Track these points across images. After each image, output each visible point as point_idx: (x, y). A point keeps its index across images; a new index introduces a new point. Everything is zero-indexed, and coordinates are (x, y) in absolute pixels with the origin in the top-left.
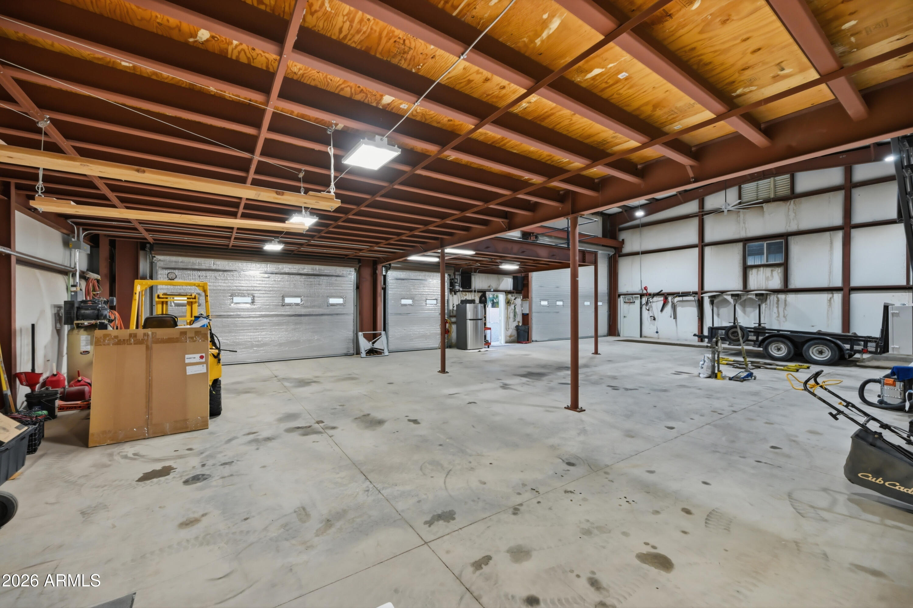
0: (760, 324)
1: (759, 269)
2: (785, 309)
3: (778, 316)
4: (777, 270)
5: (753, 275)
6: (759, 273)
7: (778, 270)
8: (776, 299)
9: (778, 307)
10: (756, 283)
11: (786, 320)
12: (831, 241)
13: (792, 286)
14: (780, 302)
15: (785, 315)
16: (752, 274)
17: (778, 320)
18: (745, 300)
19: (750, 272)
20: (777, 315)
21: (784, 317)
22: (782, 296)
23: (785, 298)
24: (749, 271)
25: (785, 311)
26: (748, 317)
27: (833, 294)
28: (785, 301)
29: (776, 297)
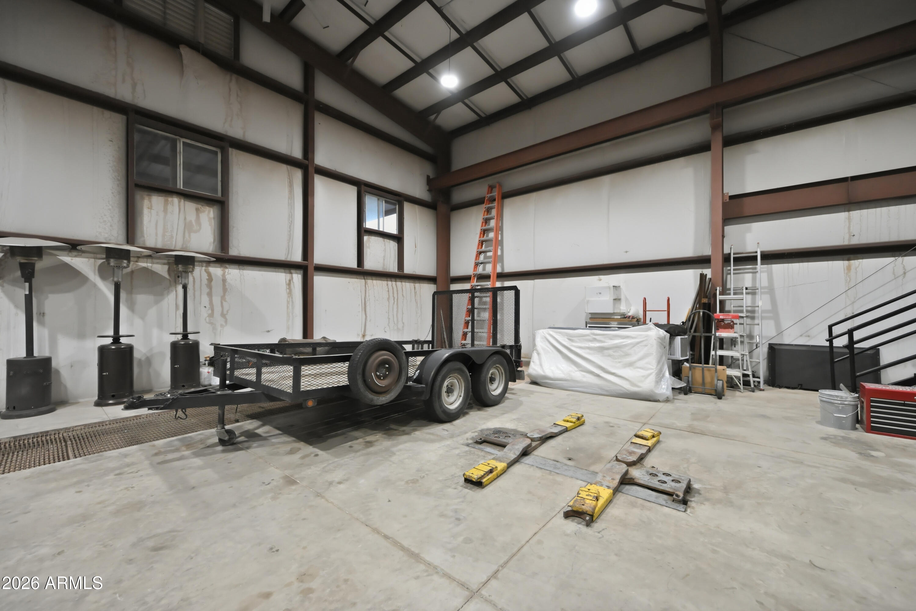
0: (185, 336)
1: (170, 199)
2: (223, 298)
3: (211, 315)
4: (207, 212)
5: (154, 212)
6: (170, 207)
7: (209, 212)
8: (205, 276)
9: (210, 295)
10: (160, 231)
11: (226, 322)
12: (290, 182)
13: (234, 252)
14: (213, 283)
15: (225, 312)
16: (150, 208)
17: (211, 323)
18: (132, 272)
19: (146, 202)
20: (210, 312)
21: (223, 315)
22: (216, 271)
23: (224, 275)
24: (143, 199)
25: (224, 303)
26: (143, 318)
27: (291, 273)
28: (224, 281)
29: (205, 270)
